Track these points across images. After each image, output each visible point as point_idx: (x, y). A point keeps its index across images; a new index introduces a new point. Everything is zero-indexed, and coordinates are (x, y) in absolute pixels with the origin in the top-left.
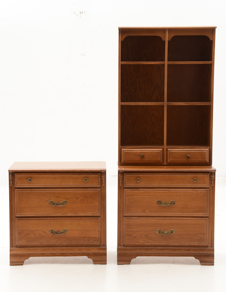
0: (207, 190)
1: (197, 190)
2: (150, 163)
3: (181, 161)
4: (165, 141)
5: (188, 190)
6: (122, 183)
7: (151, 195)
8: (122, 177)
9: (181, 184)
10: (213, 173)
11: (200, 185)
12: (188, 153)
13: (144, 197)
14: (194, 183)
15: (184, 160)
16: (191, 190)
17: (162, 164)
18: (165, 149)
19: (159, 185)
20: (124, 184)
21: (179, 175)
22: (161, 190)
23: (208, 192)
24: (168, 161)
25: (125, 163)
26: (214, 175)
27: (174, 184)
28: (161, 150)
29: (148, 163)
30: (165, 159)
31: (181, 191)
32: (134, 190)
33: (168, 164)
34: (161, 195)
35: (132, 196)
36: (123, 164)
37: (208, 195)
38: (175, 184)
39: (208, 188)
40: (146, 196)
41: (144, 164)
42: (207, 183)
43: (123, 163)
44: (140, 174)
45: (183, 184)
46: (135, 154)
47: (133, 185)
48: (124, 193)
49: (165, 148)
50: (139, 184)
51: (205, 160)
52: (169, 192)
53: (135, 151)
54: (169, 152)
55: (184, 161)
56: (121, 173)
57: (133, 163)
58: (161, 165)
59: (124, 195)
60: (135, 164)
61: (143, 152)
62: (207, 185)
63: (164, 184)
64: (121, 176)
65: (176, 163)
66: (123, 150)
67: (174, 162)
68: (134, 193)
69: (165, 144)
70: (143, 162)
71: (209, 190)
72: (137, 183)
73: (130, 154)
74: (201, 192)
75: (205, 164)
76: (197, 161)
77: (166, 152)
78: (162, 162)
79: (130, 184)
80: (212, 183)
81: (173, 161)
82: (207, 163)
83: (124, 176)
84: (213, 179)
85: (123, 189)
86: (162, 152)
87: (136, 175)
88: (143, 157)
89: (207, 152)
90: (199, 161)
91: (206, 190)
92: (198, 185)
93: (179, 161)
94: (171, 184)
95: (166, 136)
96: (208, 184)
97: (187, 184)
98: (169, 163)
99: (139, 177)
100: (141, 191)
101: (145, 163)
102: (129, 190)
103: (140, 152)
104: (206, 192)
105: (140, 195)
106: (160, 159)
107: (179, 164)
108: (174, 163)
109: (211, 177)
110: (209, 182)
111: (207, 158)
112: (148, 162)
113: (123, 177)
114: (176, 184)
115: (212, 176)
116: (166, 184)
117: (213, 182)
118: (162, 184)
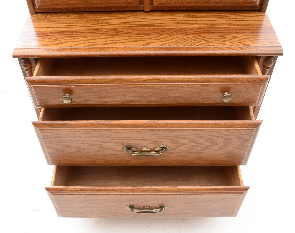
3: (189, 3)
17: (140, 9)
24: (155, 4)
36: (43, 11)
51: (250, 1)
58: (137, 9)
76: (231, 2)
81: (166, 2)
93: (182, 3)
98: (156, 7)
112: (103, 6)
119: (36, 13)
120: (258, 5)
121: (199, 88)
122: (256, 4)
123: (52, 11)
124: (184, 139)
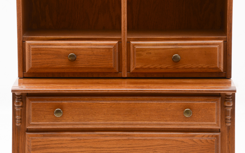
0: (217, 136)
1: (193, 136)
2: (92, 73)
3: (161, 68)
4: (124, 24)
5: (173, 136)
6: (21, 119)
7: (88, 147)
8: (20, 105)
9: (155, 122)
10: (229, 96)
11: (200, 125)
12: (177, 51)
13: (71, 150)
14: (186, 119)
15: (167, 66)
16: (179, 136)
17: (118, 76)
18: (124, 41)
19: (107, 124)
20: (27, 122)
21: (151, 100)
22: (111, 135)
23: (217, 141)
24: (132, 69)
25: (33, 73)
26: (231, 102)
27: (140, 122)
28: (115, 45)
29: (88, 73)
30: (125, 63)
31: (156, 138)
32: (51, 136)
33: (132, 76)
34: (111, 146)
35: (46, 148)
36: (30, 76)
37: (217, 146)
38: (143, 122)
39: (219, 131)
40: (77, 150)
41: (76, 76)
42: (216, 120)
43: (28, 73)
44: (62, 100)
45: (162, 122)
46: (57, 53)
47: (48, 125)
48: (27, 142)
49: (124, 39)
50: (60, 123)
51: (214, 67)
52: (128, 139)
53: (55, 47)
54: (134, 47)
55: (167, 68)
56: (18, 96)
57: (53, 73)
58: (116, 76)
59: (26, 147)
60: (56, 76)
61: (73, 49)
62: (215, 123)
63: (118, 120)
64: (18, 103)
65: (148, 73)
66: (29, 45)
67: (144, 71)
68: (48, 143)
69: (124, 30)
70: (75, 71)
71: (222, 135)
72: (56, 119)
73: (45, 54)
74: (201, 141)
75: (214, 76)
76: (197, 68)
77: (126, 49)
78: (117, 71)
79: (40, 123)
80: (226, 119)
81: (142, 68)
82: (220, 73)
83: (26, 103)
84: (230, 109)
85: (25, 134)
86: (117, 49)
87: (53, 100)
88: (75, 60)
89: (220, 48)
90: (202, 68)
91: (212, 136)
92: (195, 123)
93: (155, 68)
94: (134, 122)
95: (126, 12)
96: (217, 122)
97: (170, 121)
98: (132, 73)
99: (61, 107)
100: (66, 138)
101: (80, 73)
102: (37, 136)
103: (67, 49)
104: (214, 139)
105: (62, 147)
106: (112, 63)
107: (155, 76)
108: (145, 73)
109: (223, 107)
110: (221, 117)
111: (220, 63)
112: (87, 71)
113: (24, 107)
114: (146, 122)
115: (228, 103)
116: (122, 122)
117: (229, 117)
118: (113, 122)
119: (24, 78)
120: (222, 71)
121: (165, 105)
122: (221, 70)
123: (39, 76)
124: (156, 151)
